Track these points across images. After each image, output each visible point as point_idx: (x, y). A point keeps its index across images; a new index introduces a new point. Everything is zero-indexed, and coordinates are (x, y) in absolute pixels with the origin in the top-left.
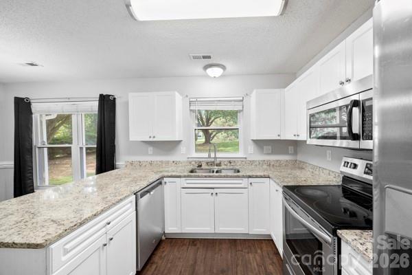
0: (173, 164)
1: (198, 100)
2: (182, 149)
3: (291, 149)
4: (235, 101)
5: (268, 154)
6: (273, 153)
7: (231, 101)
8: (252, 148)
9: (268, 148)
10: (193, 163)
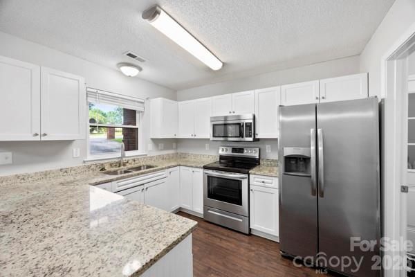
0: (61, 173)
1: (99, 92)
2: (75, 150)
3: (174, 144)
4: (138, 102)
5: (161, 150)
6: (165, 148)
7: (134, 101)
8: (151, 146)
9: (161, 146)
10: (93, 167)
